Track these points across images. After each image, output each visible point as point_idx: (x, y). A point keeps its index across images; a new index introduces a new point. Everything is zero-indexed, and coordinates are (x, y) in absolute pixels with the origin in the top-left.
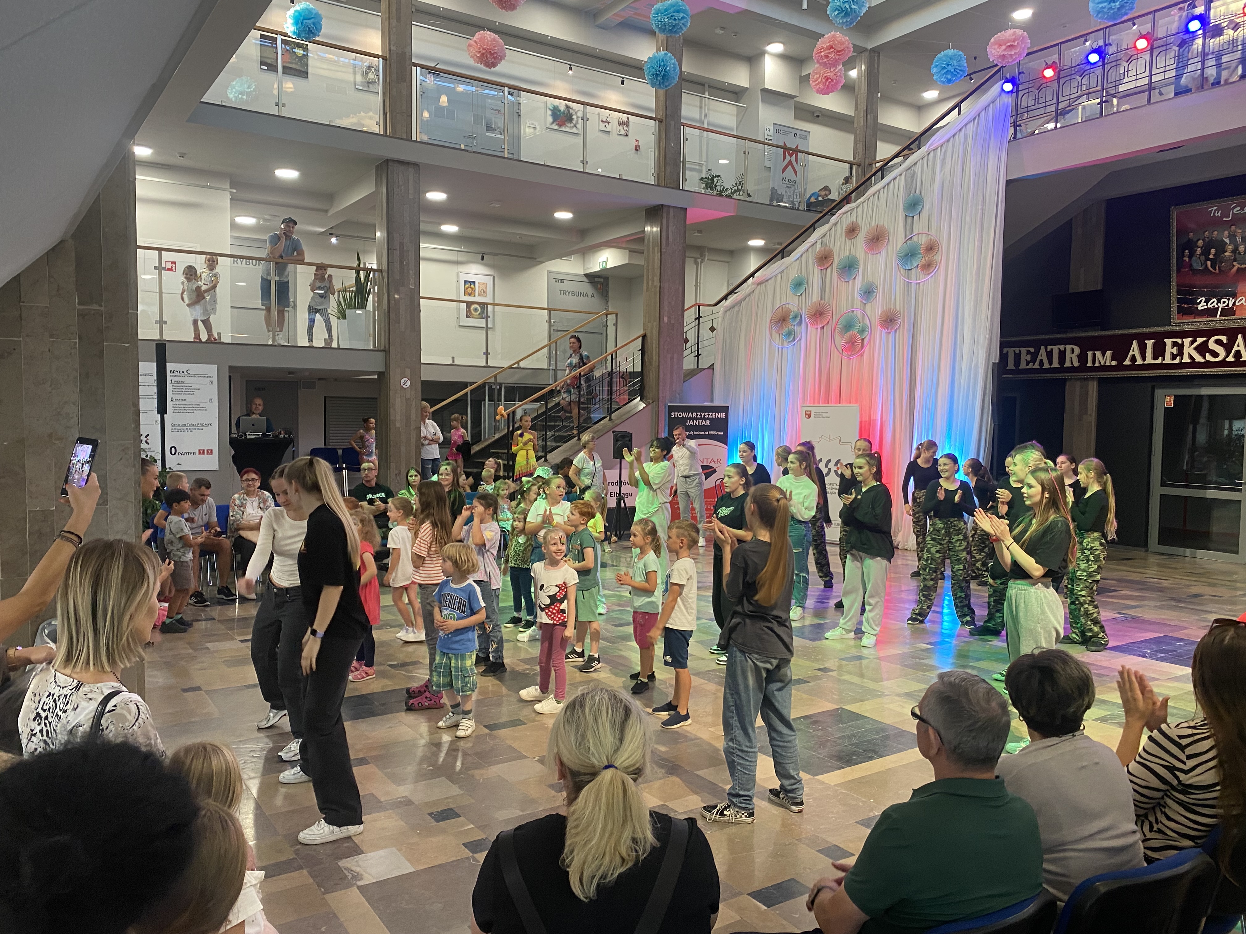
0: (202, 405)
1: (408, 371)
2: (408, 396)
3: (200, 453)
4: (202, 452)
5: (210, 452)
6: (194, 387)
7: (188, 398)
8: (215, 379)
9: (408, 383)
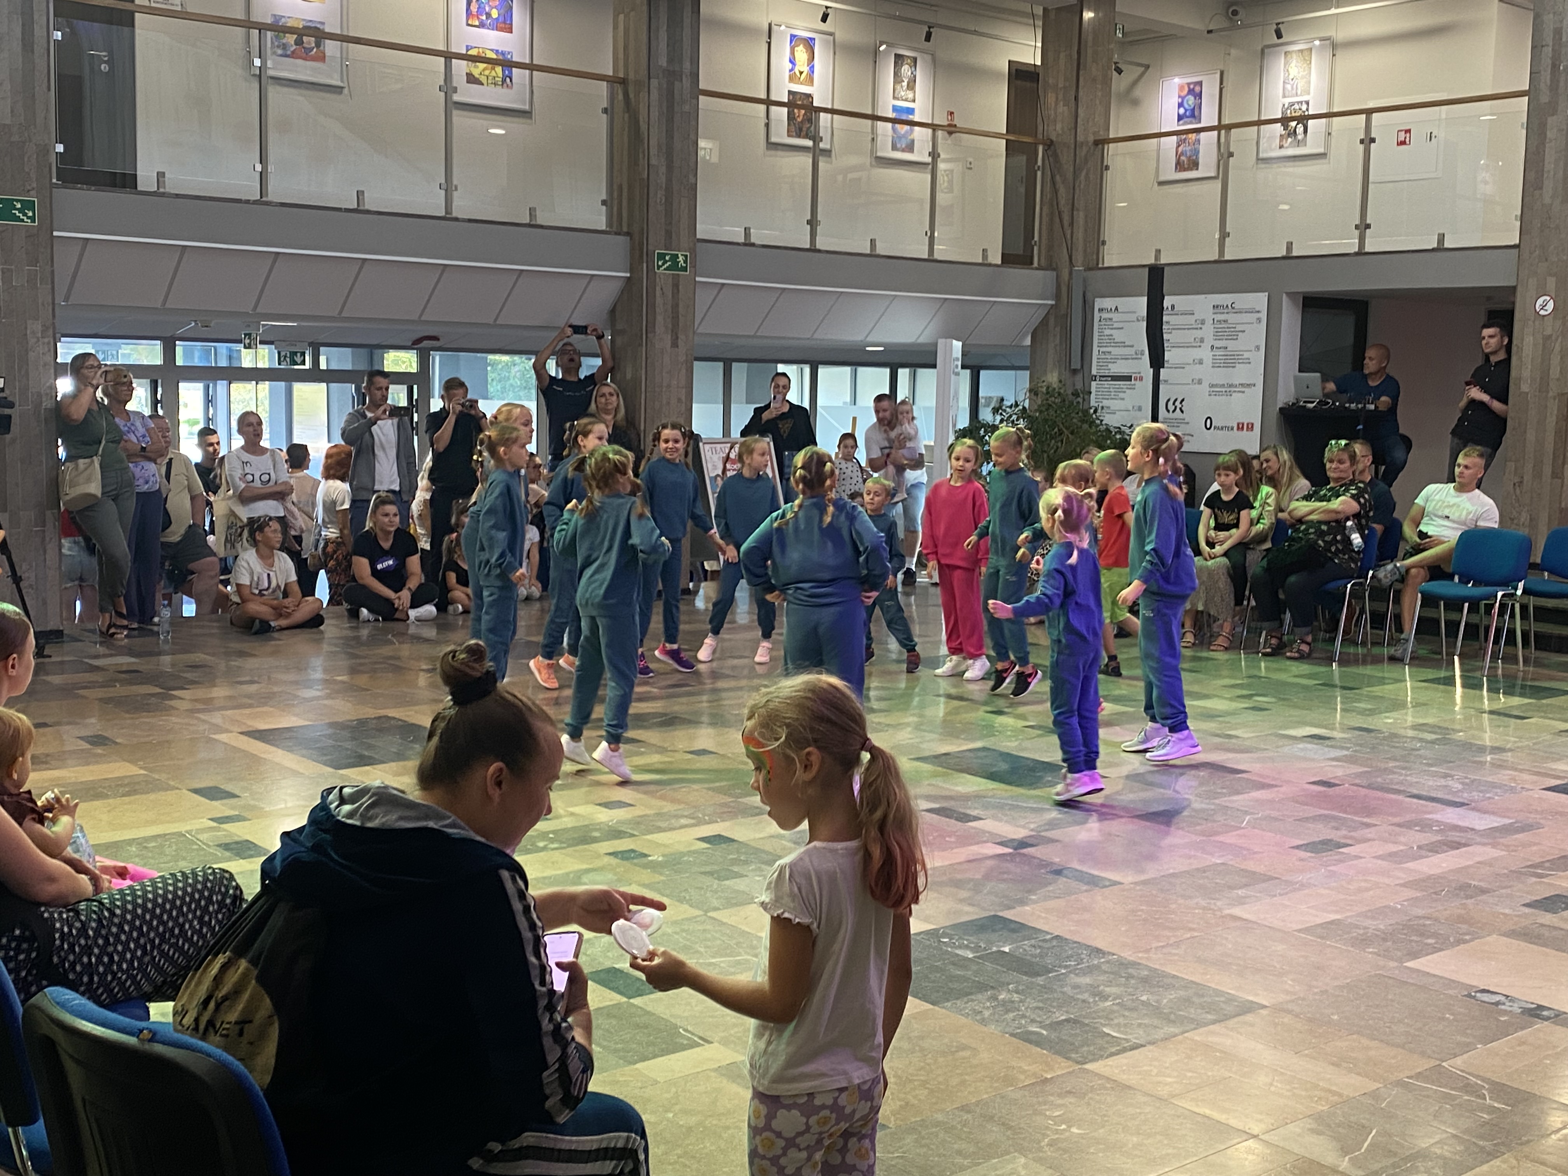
0: (1246, 355)
1: (1551, 283)
2: (1549, 331)
3: (1238, 428)
4: (1240, 427)
5: (1251, 427)
6: (1239, 328)
7: (1231, 345)
8: (1264, 316)
9: (1550, 306)
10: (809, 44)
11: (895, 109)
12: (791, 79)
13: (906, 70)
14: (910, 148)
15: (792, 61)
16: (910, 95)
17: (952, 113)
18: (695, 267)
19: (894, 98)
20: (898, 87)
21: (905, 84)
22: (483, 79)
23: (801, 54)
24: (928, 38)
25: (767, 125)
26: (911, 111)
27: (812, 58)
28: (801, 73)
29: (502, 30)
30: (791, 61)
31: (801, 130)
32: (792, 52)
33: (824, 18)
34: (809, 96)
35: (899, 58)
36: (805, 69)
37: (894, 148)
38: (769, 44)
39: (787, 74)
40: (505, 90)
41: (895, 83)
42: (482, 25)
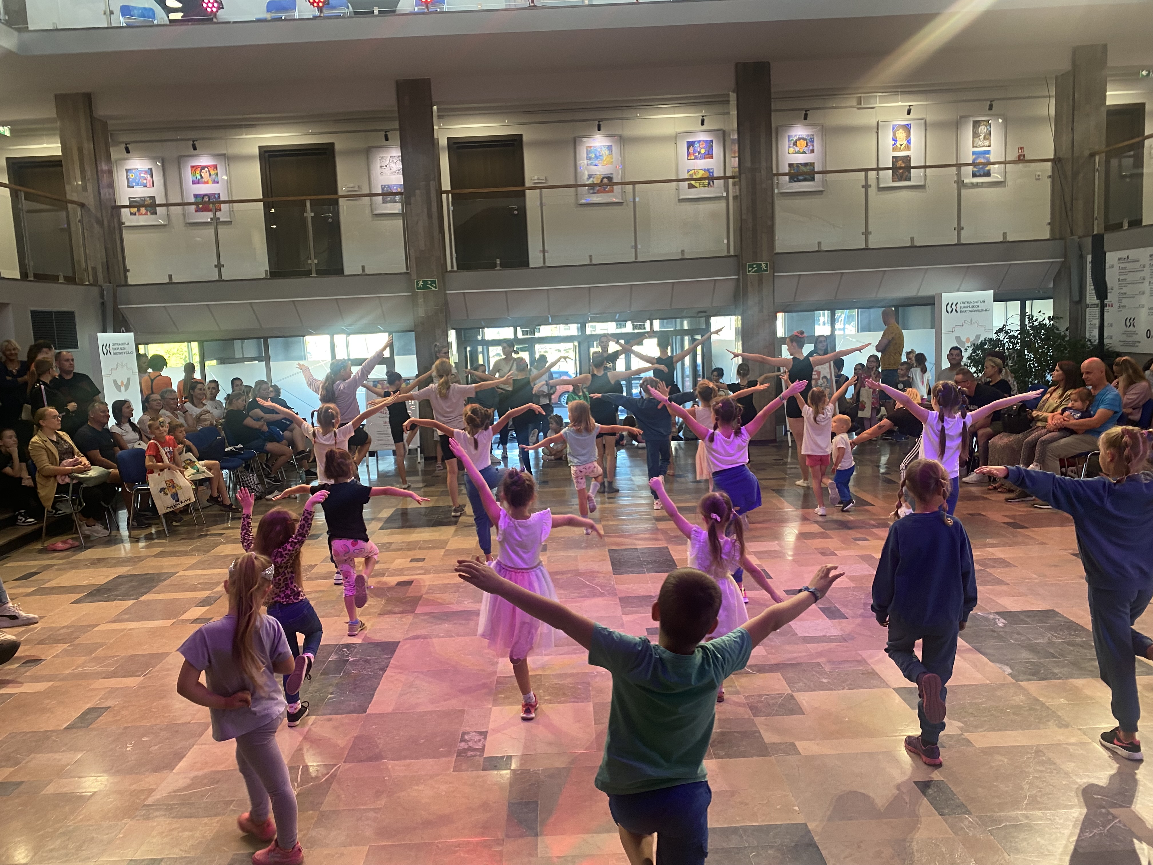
10: (907, 128)
11: (974, 153)
12: (894, 150)
13: (982, 129)
14: (988, 174)
15: (895, 140)
16: (987, 143)
17: (1022, 148)
18: (774, 269)
19: (973, 147)
20: (977, 140)
21: (982, 136)
22: (697, 185)
23: (901, 135)
24: (991, 108)
25: (878, 178)
26: (988, 152)
27: (909, 135)
28: (901, 145)
29: (707, 158)
30: (893, 140)
31: (901, 177)
32: (894, 134)
33: (909, 113)
34: (907, 159)
35: (976, 124)
36: (905, 142)
37: (974, 175)
38: (878, 133)
39: (891, 147)
40: (710, 188)
41: (973, 137)
42: (696, 158)
